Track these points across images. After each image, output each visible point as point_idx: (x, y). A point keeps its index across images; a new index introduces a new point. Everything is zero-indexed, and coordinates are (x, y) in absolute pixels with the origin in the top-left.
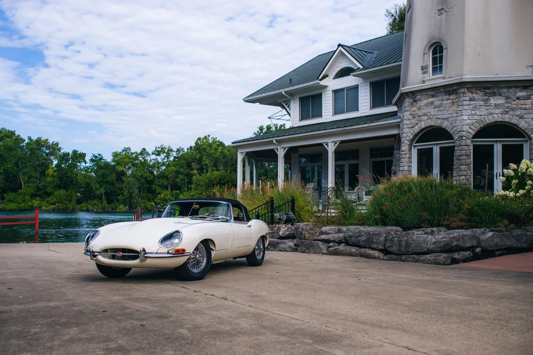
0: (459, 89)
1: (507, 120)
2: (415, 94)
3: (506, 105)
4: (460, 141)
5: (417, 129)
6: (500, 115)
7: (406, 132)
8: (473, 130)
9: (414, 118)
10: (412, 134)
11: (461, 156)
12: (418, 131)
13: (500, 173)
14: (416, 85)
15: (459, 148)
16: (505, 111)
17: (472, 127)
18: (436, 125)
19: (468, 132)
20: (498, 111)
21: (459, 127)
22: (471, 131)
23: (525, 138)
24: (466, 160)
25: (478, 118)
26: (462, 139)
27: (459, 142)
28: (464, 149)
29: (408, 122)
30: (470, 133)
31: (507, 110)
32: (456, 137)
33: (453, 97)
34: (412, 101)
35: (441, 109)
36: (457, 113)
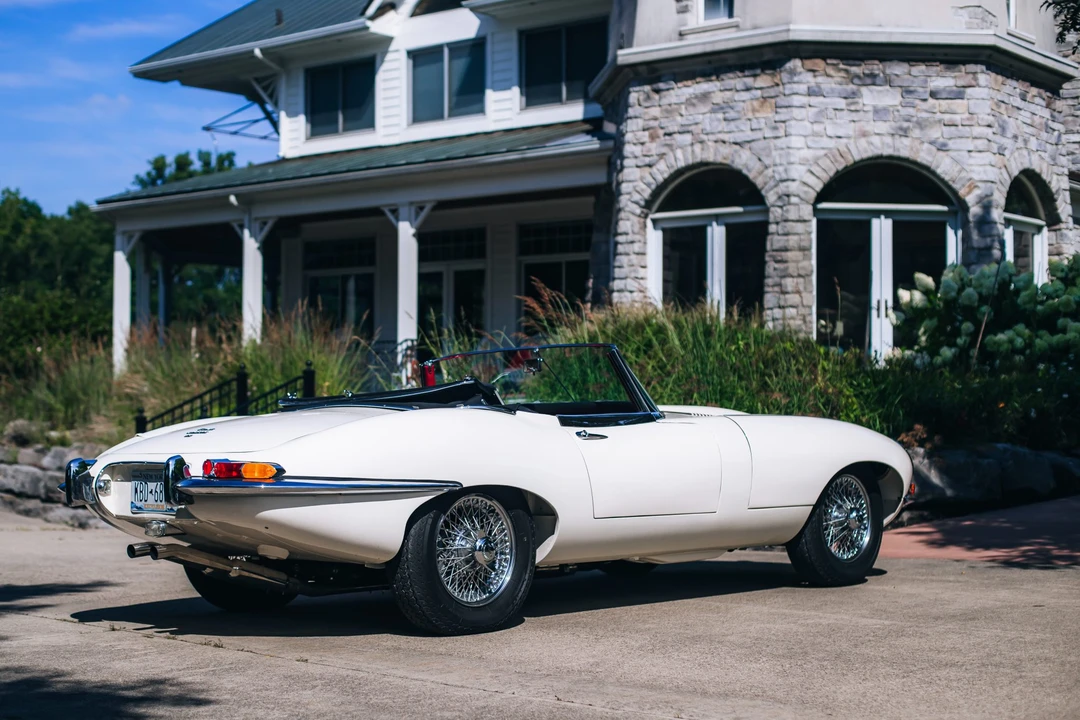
0: (782, 61)
1: (904, 153)
2: (656, 69)
3: (905, 111)
4: (781, 207)
5: (662, 171)
6: (888, 140)
7: (632, 178)
8: (818, 177)
9: (653, 138)
10: (648, 185)
11: (786, 250)
12: (666, 175)
13: (886, 302)
14: (661, 42)
15: (780, 227)
16: (901, 129)
17: (815, 169)
18: (719, 159)
19: (805, 184)
20: (883, 127)
21: (781, 169)
22: (812, 180)
23: (951, 204)
24: (797, 262)
25: (831, 144)
26: (789, 204)
27: (779, 210)
28: (795, 231)
29: (637, 150)
30: (809, 186)
31: (905, 125)
32: (771, 198)
33: (764, 81)
34: (647, 88)
35: (731, 114)
36: (775, 128)
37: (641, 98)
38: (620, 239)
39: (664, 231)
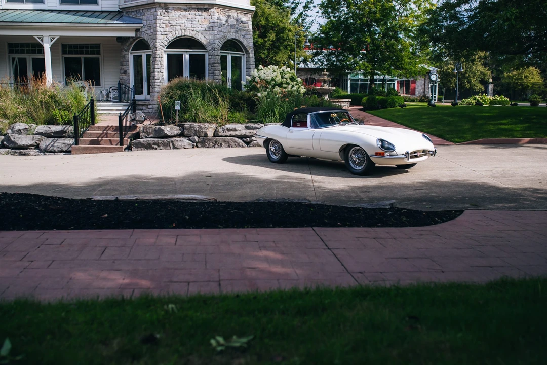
0: (210, 9)
1: (237, 38)
2: (167, 5)
3: (237, 26)
4: (212, 51)
5: (171, 37)
6: (234, 34)
7: (160, 38)
9: (166, 26)
10: (167, 41)
15: (212, 57)
16: (236, 31)
17: (220, 41)
18: (191, 35)
19: (218, 45)
20: (233, 30)
21: (212, 40)
23: (243, 52)
25: (222, 34)
28: (216, 58)
29: (161, 29)
32: (209, 48)
33: (204, 14)
34: (164, 11)
35: (194, 22)
36: (210, 28)
37: (162, 13)
38: (157, 56)
39: (168, 54)
